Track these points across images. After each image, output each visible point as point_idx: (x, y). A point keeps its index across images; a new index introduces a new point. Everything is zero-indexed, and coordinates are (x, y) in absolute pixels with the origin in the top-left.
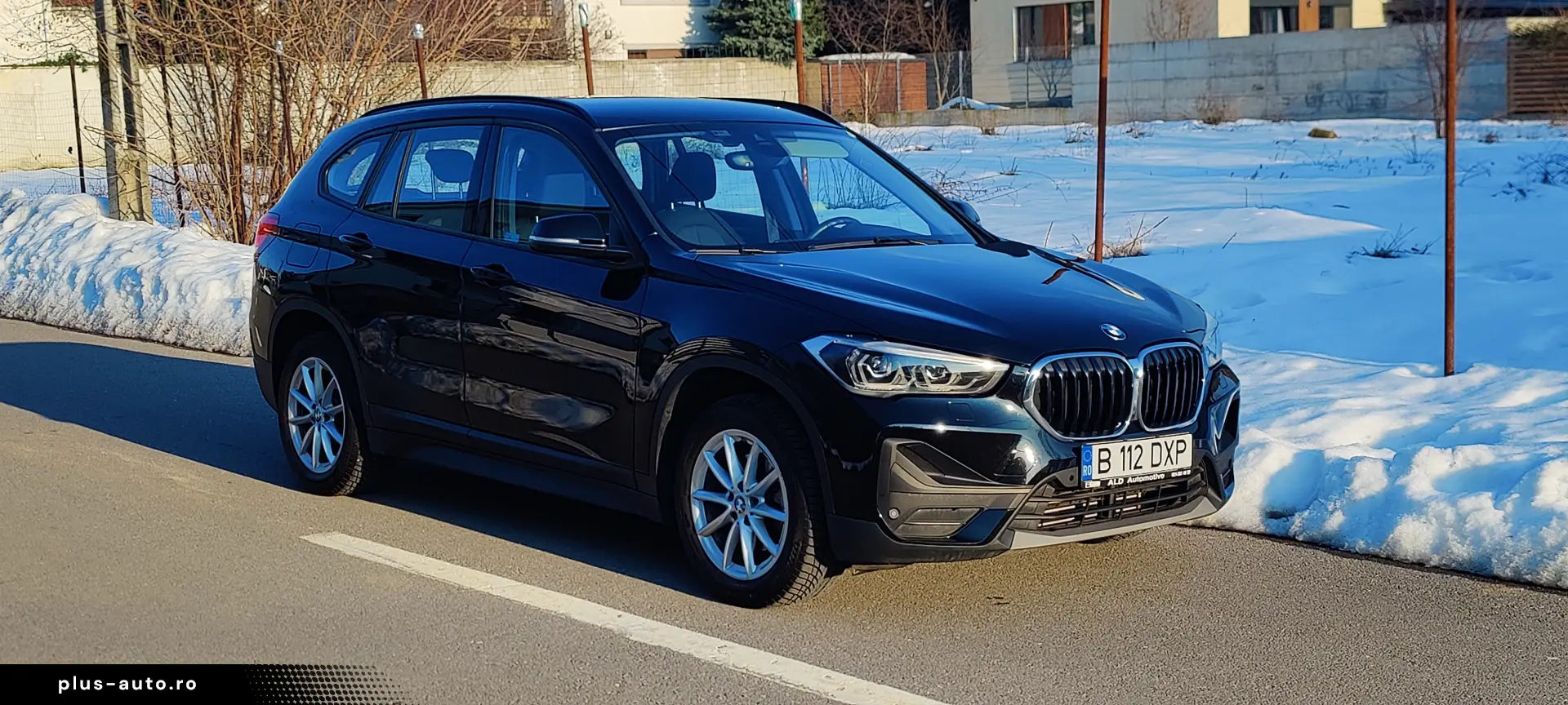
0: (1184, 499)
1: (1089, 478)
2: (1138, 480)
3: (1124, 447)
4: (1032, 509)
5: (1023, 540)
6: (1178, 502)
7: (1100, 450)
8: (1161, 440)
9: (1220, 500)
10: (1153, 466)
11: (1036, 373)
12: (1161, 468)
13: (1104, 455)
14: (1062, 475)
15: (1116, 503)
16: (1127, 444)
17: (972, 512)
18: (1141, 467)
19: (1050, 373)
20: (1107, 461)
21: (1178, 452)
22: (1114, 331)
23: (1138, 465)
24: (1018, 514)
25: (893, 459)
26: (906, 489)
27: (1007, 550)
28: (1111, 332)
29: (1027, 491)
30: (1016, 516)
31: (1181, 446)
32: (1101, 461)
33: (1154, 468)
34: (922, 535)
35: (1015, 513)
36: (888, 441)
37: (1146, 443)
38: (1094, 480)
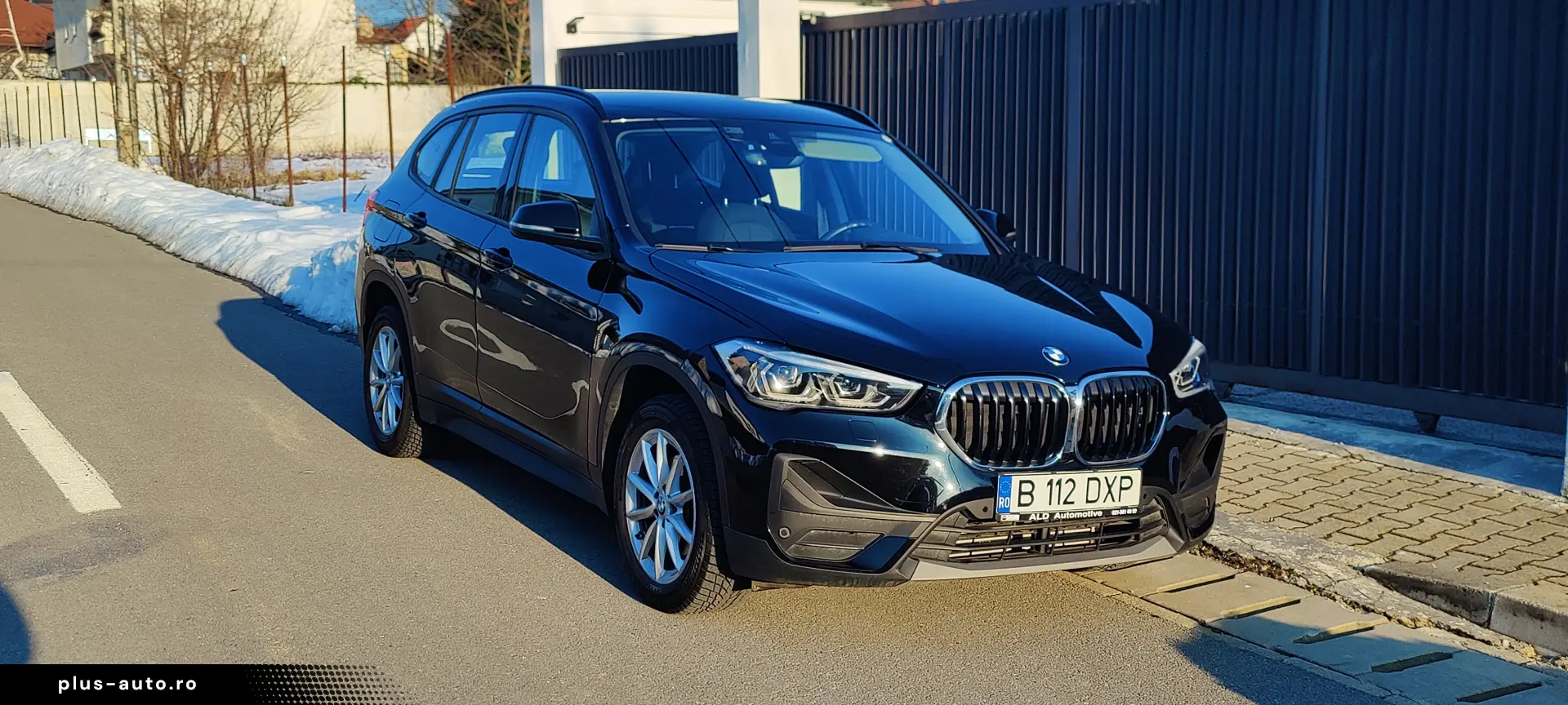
0: (1137, 538)
1: (1007, 511)
2: (1068, 516)
3: (1051, 480)
4: (941, 539)
5: (926, 572)
6: (1131, 540)
7: (1021, 482)
8: (1101, 475)
9: (1182, 542)
10: (1088, 502)
11: (952, 393)
12: (1100, 505)
13: (1026, 488)
14: (975, 506)
15: (1049, 538)
16: (1056, 477)
17: (870, 538)
18: (1072, 503)
19: (967, 396)
20: (1030, 493)
21: (1121, 489)
22: (1056, 355)
23: (1068, 500)
24: (921, 542)
25: (785, 476)
26: (800, 508)
27: (908, 580)
28: (1051, 356)
29: (932, 520)
30: (918, 545)
31: (1126, 483)
32: (1021, 493)
33: (1088, 504)
34: (816, 557)
35: (917, 542)
36: (781, 456)
37: (1081, 477)
38: (1012, 513)
